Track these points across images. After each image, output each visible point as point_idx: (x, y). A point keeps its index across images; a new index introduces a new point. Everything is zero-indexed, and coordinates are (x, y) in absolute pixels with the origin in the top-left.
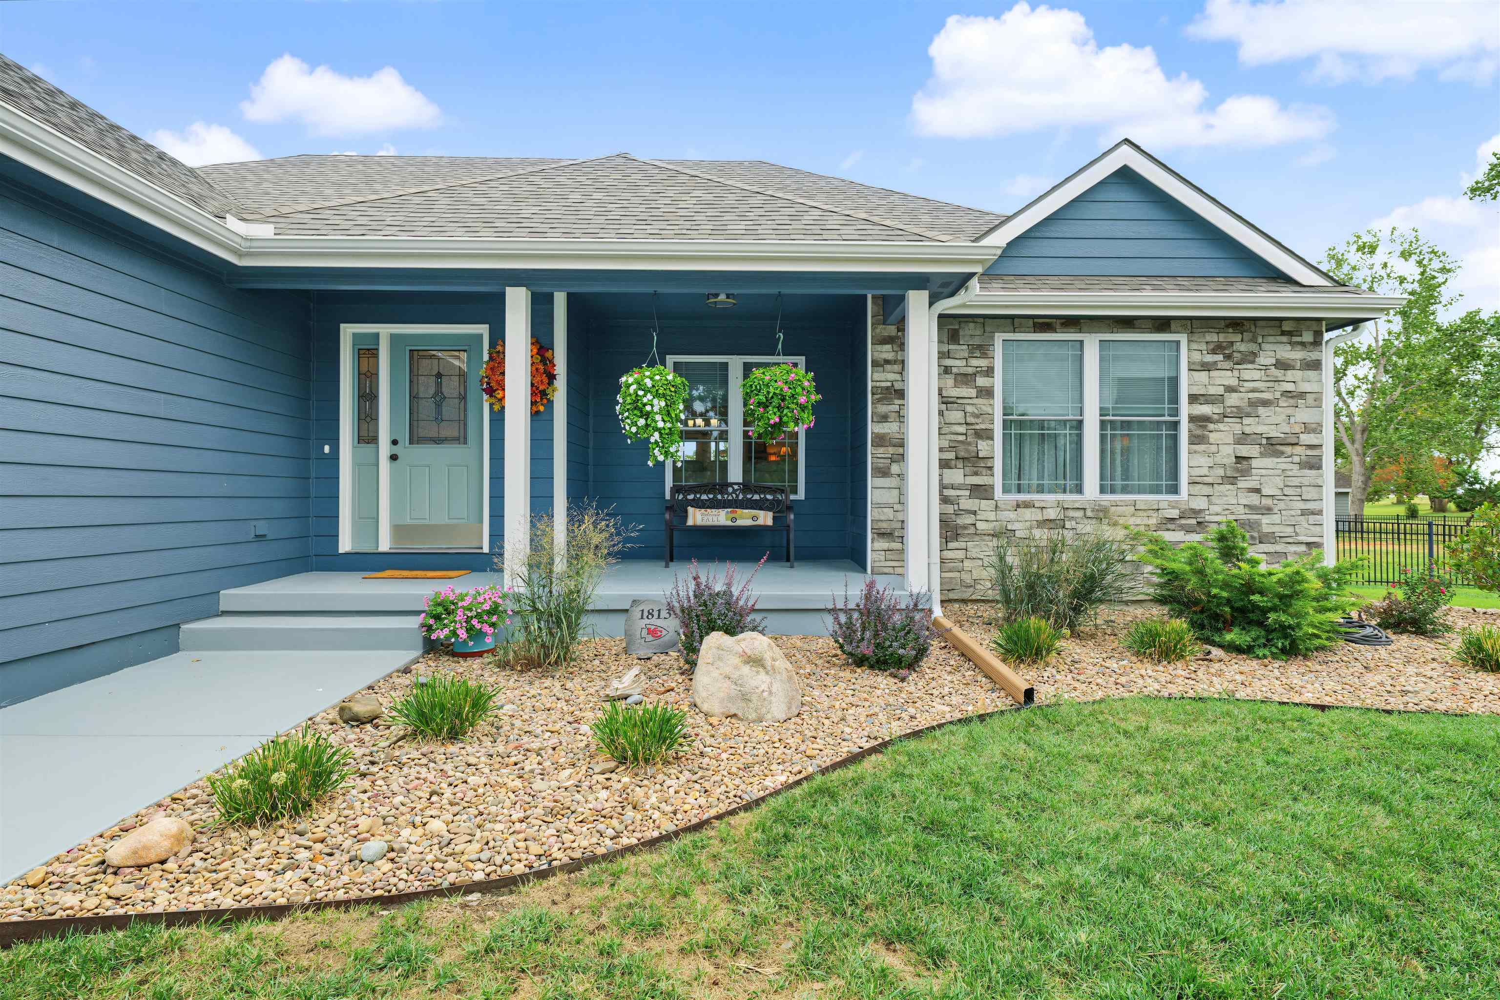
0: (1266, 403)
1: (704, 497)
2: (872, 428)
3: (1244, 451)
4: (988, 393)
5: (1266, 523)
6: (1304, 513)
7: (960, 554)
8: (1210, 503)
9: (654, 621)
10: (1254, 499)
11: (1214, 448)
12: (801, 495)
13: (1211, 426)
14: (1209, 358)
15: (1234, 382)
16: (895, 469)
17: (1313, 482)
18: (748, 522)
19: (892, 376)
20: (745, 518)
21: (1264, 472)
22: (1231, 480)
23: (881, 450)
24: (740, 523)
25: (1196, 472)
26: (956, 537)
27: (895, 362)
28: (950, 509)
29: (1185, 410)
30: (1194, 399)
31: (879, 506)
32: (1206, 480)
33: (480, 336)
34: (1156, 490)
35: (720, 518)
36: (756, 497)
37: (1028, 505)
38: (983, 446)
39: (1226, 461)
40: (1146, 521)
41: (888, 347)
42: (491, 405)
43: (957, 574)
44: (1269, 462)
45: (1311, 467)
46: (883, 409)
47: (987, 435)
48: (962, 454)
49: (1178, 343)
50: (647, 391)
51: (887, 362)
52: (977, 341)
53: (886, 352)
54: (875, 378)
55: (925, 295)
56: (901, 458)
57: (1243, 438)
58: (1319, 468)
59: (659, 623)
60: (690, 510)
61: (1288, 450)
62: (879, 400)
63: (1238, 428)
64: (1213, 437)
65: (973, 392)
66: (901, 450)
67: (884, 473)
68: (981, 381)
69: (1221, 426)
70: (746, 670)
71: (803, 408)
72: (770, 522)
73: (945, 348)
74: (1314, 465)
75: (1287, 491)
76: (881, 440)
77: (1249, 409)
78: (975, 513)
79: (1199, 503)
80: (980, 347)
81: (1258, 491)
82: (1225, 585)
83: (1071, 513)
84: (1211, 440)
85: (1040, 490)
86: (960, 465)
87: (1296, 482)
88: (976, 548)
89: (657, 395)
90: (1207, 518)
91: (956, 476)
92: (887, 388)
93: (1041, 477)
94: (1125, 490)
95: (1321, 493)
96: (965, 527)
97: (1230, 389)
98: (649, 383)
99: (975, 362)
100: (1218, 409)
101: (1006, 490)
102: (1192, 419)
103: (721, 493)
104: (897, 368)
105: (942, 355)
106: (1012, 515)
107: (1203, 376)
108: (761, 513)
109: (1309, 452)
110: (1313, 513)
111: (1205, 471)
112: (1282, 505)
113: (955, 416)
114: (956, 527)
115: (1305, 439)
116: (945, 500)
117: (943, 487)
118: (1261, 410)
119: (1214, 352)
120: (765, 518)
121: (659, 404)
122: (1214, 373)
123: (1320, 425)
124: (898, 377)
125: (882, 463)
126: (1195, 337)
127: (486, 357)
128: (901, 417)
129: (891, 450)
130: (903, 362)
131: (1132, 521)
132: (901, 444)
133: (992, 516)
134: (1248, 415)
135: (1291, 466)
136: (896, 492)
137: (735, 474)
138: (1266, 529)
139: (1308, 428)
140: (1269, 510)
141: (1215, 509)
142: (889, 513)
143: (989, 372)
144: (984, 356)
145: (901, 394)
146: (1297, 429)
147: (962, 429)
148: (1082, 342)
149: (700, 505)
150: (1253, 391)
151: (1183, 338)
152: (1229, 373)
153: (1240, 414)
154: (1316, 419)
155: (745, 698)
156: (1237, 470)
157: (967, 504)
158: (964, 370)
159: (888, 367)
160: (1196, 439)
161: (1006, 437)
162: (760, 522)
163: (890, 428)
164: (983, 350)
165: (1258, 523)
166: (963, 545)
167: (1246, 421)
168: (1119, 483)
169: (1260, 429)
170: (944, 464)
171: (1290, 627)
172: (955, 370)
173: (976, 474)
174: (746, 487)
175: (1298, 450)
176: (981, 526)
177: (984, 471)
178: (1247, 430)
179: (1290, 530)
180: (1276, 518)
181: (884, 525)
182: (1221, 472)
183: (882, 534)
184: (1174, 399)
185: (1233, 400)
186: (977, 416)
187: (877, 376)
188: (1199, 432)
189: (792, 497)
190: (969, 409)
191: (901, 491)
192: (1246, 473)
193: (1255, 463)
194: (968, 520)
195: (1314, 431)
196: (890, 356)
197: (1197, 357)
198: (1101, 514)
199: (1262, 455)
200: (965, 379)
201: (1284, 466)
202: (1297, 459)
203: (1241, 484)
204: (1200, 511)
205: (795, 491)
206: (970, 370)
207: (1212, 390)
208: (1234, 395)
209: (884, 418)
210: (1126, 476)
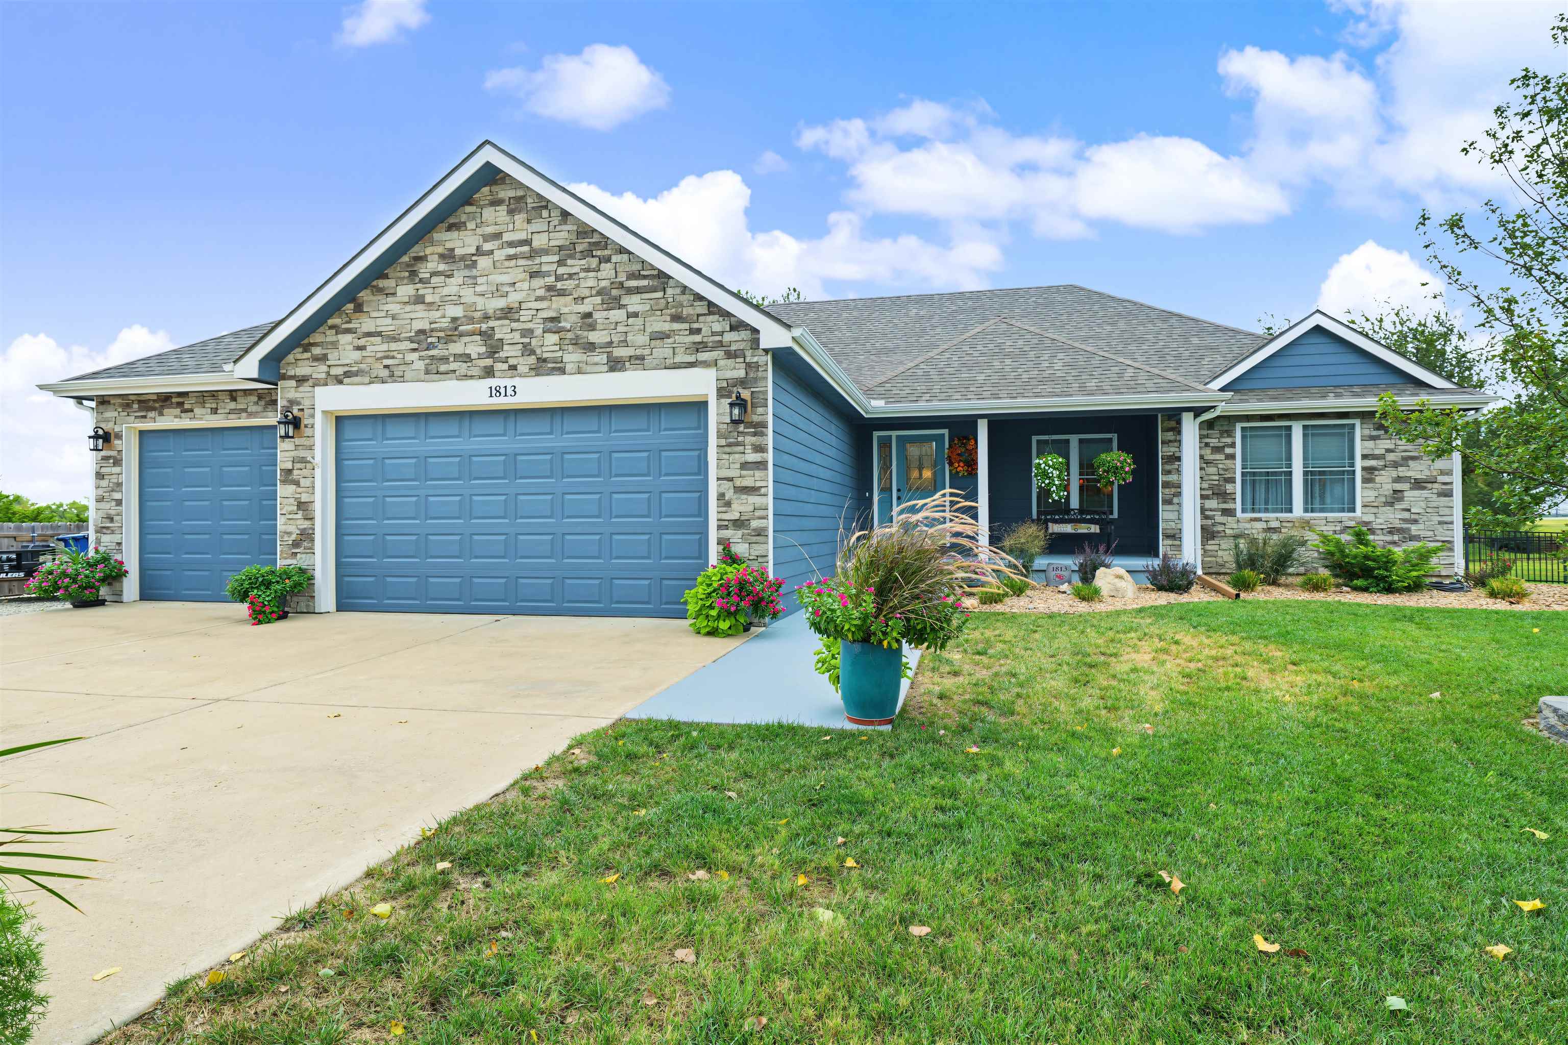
0: (1413, 458)
1: (1057, 517)
2: (1161, 478)
3: (1398, 487)
4: (1232, 457)
5: (1414, 529)
6: (1440, 523)
7: (1216, 547)
8: (1376, 517)
9: (1059, 572)
10: (1406, 515)
11: (1378, 486)
12: (1115, 515)
13: (1376, 473)
14: (1375, 433)
15: (1392, 447)
16: (1175, 500)
17: (1446, 504)
18: (1085, 531)
19: (1173, 449)
20: (1083, 529)
21: (1412, 499)
22: (1391, 504)
23: (1167, 490)
24: (1079, 531)
25: (1366, 500)
26: (1213, 538)
27: (1175, 441)
28: (1209, 522)
29: (1359, 464)
30: (1365, 457)
31: (1167, 521)
32: (1375, 504)
33: (944, 435)
34: (1343, 510)
35: (1068, 528)
36: (1088, 517)
37: (1260, 520)
38: (1229, 487)
39: (1386, 493)
40: (1333, 528)
41: (1171, 433)
42: (950, 471)
43: (1214, 559)
44: (1417, 493)
45: (1446, 496)
46: (1168, 467)
47: (1232, 480)
48: (1216, 491)
49: (1354, 425)
50: (1050, 467)
51: (1170, 441)
52: (1225, 428)
53: (1170, 436)
54: (1163, 451)
55: (1192, 414)
56: (1179, 494)
57: (1398, 479)
58: (1452, 496)
59: (1062, 573)
60: (1050, 524)
61: (1429, 485)
62: (1166, 463)
63: (1394, 474)
64: (1378, 479)
65: (1222, 457)
66: (1179, 490)
67: (1168, 502)
68: (1228, 451)
69: (1383, 472)
70: (1117, 580)
71: (1126, 473)
72: (1098, 531)
73: (1205, 432)
74: (1448, 494)
75: (1429, 510)
76: (1166, 485)
77: (1401, 462)
78: (1224, 524)
79: (1369, 518)
80: (1226, 431)
81: (1409, 510)
82: (1355, 557)
83: (1284, 524)
84: (1377, 481)
85: (1266, 510)
86: (1215, 497)
87: (1435, 504)
88: (1227, 544)
89: (1055, 469)
90: (1374, 526)
91: (1212, 504)
92: (1170, 456)
93: (1266, 503)
94: (1322, 510)
95: (1452, 511)
96: (1218, 532)
97: (1388, 451)
98: (1051, 463)
99: (1224, 440)
100: (1381, 463)
101: (1244, 511)
102: (1364, 469)
103: (1068, 515)
104: (1176, 444)
105: (1202, 437)
106: (1248, 526)
107: (1370, 444)
108: (1093, 526)
109: (1444, 487)
110: (1446, 523)
111: (1373, 499)
112: (1425, 518)
113: (1212, 470)
114: (1213, 532)
115: (1441, 479)
116: (1205, 517)
117: (1203, 510)
118: (1411, 463)
119: (1378, 429)
120: (1095, 529)
121: (1056, 473)
122: (1378, 442)
123: (1452, 471)
124: (1177, 449)
125: (1167, 497)
126: (1365, 421)
127: (947, 445)
128: (1179, 471)
129: (1173, 490)
130: (1180, 441)
131: (1324, 528)
132: (1179, 486)
133: (1235, 526)
134: (1402, 466)
135: (1431, 495)
136: (1176, 513)
137: (1075, 503)
138: (1414, 533)
139: (1443, 473)
140: (1415, 521)
141: (1379, 521)
142: (1173, 525)
143: (1233, 445)
144: (1229, 436)
145: (1179, 459)
146: (1435, 473)
147: (1216, 478)
148: (1290, 427)
149: (1056, 522)
150: (1405, 451)
151: (1357, 422)
152: (1389, 441)
153: (1395, 465)
154: (1449, 467)
155: (1117, 590)
156: (1394, 498)
157: (1219, 518)
158: (1217, 445)
159: (1171, 444)
160: (1365, 481)
161: (1243, 482)
162: (1092, 531)
163: (1173, 478)
164: (1230, 433)
165: (1409, 529)
166: (1218, 542)
167: (1400, 469)
168: (1317, 506)
169: (1409, 474)
170: (1203, 497)
171: (1386, 577)
172: (1212, 445)
173: (1225, 502)
174: (1081, 511)
175: (1436, 486)
176: (1228, 531)
177: (1230, 501)
178: (1401, 474)
179: (1432, 533)
180: (1421, 526)
181: (1168, 531)
182: (1384, 499)
183: (1167, 536)
184: (1352, 457)
185: (1391, 457)
186: (1226, 470)
187: (1165, 449)
188: (1368, 476)
189: (1111, 517)
190: (1220, 466)
191: (1179, 513)
192: (1401, 499)
193: (1406, 494)
194: (1220, 528)
195: (1447, 474)
196: (1172, 438)
197: (1367, 432)
198: (1306, 524)
199: (1411, 489)
200: (1217, 450)
201: (1426, 495)
202: (1435, 491)
203: (1396, 507)
204: (1370, 522)
205: (1112, 513)
206: (1221, 445)
207: (1377, 452)
208: (1392, 454)
209: (1169, 472)
210: (1323, 501)
